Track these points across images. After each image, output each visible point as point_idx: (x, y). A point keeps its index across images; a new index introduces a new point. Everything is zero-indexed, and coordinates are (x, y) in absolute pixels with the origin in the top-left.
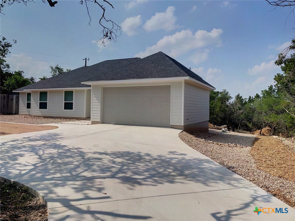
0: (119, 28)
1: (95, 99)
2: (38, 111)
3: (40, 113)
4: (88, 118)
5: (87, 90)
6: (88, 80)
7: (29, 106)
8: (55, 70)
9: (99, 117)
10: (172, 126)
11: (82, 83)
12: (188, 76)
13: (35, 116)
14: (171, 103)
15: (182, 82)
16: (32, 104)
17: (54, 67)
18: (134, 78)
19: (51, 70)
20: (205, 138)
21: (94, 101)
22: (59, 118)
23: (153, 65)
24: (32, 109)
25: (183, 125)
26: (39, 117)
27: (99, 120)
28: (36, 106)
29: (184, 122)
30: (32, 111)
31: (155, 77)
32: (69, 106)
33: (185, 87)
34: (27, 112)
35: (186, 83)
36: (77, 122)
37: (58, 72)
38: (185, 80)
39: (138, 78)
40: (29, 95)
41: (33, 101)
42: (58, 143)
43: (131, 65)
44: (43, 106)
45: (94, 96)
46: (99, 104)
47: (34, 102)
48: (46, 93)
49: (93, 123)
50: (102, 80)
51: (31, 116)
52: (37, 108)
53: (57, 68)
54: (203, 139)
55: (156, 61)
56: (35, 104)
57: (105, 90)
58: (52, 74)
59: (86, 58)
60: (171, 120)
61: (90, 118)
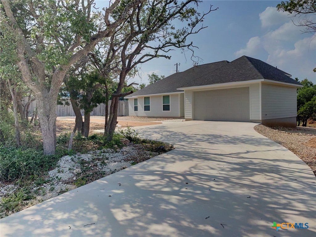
0: (202, 60)
1: (188, 101)
2: (143, 113)
3: (145, 114)
4: (182, 117)
5: (180, 94)
6: (182, 87)
7: (136, 109)
8: (151, 77)
9: (191, 116)
10: (252, 121)
11: (177, 89)
12: (263, 79)
13: (141, 117)
14: (250, 101)
15: (259, 83)
16: (139, 107)
17: (151, 74)
18: (218, 83)
19: (149, 78)
20: (278, 129)
21: (186, 103)
22: (160, 118)
23: (235, 70)
24: (139, 111)
25: (261, 119)
26: (144, 117)
27: (191, 118)
28: (142, 109)
29: (262, 117)
30: (139, 113)
31: (235, 81)
32: (166, 108)
33: (262, 88)
34: (135, 114)
35: (263, 84)
36: (174, 120)
37: (154, 79)
38: (261, 82)
39: (221, 83)
40: (136, 100)
41: (139, 104)
42: (168, 130)
43: (216, 71)
44: (147, 108)
45: (186, 99)
46: (191, 105)
47: (140, 106)
48: (148, 98)
49: (187, 120)
50: (192, 86)
51: (139, 117)
52: (143, 110)
53: (153, 75)
54: (277, 130)
55: (239, 65)
56: (141, 107)
57: (195, 93)
58: (150, 81)
59: (177, 64)
60: (250, 116)
61: (184, 117)
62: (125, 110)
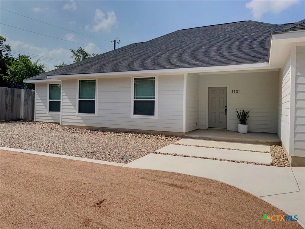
3: (82, 121)
5: (187, 76)
8: (77, 54)
16: (64, 104)
22: (123, 132)
26: (79, 128)
30: (64, 117)
34: (51, 118)
41: (66, 97)
48: (91, 82)
51: (62, 126)
58: (74, 60)
59: (115, 41)
62: (25, 109)
